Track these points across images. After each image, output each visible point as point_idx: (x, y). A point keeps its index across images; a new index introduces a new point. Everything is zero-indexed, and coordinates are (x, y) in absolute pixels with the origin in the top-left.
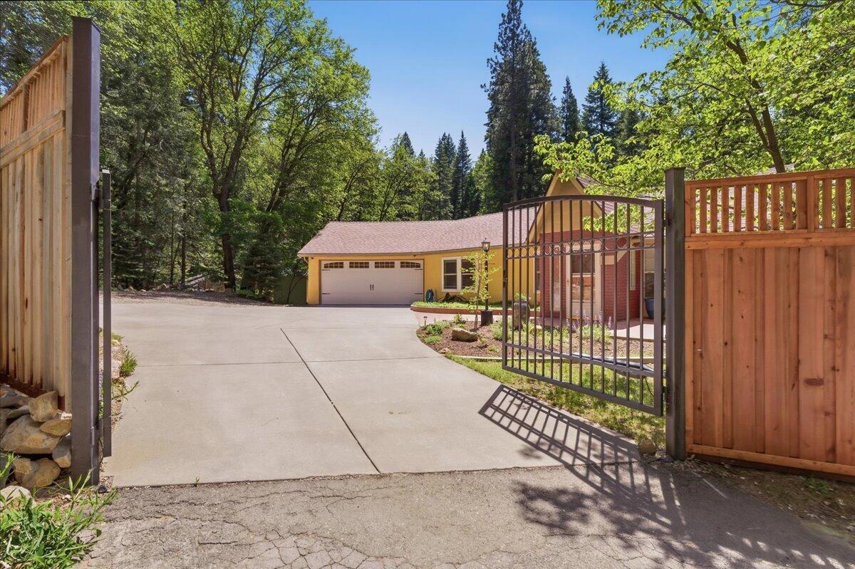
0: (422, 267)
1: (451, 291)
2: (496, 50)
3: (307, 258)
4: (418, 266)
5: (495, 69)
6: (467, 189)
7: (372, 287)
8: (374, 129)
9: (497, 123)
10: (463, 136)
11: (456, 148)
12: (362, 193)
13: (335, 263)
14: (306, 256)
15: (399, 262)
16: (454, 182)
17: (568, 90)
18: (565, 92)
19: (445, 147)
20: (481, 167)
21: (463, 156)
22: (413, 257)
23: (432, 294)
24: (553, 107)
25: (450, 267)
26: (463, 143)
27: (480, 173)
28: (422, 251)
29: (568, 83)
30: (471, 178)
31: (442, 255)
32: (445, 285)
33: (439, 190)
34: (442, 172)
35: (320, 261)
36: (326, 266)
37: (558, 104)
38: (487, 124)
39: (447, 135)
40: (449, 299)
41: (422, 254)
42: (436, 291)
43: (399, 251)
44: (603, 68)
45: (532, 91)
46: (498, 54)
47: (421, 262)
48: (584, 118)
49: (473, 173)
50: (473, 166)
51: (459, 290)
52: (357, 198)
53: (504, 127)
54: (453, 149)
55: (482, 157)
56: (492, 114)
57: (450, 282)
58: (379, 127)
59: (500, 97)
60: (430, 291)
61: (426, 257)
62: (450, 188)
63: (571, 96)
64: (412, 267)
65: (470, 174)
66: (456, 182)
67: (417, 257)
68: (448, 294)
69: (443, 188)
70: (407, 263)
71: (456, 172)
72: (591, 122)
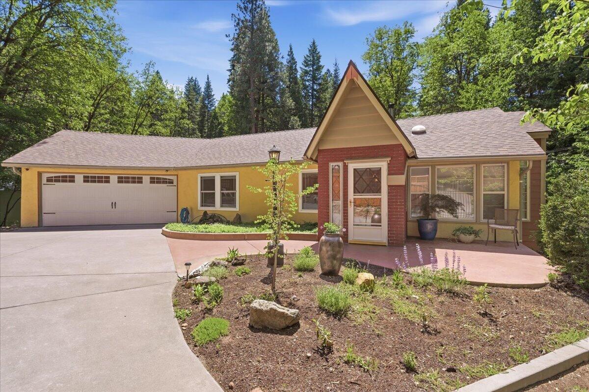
0: (175, 183)
1: (209, 209)
2: (239, 9)
3: (19, 169)
4: (171, 182)
5: (238, 24)
6: (212, 122)
7: (114, 205)
8: (123, 48)
9: (239, 68)
10: (208, 79)
11: (203, 90)
12: (112, 113)
13: (63, 177)
14: (18, 166)
15: (149, 177)
16: (200, 115)
17: (291, 54)
18: (289, 55)
19: (192, 87)
20: (223, 105)
21: (208, 95)
22: (164, 173)
23: (188, 213)
24: (282, 63)
25: (208, 183)
26: (208, 84)
27: (223, 110)
28: (175, 166)
29: (291, 49)
30: (216, 114)
31: (198, 171)
32: (202, 202)
33: (189, 119)
34: (191, 105)
35: (40, 174)
36: (49, 180)
37: (285, 62)
38: (230, 70)
39: (194, 78)
40: (207, 219)
41: (176, 169)
42: (192, 209)
43: (148, 165)
44: (314, 43)
45: (268, 48)
46: (240, 13)
47: (174, 178)
48: (301, 77)
49: (217, 109)
50: (216, 105)
51: (218, 207)
52: (107, 116)
53: (244, 73)
54: (199, 90)
55: (224, 97)
56: (234, 61)
57: (208, 199)
58: (128, 47)
59: (242, 48)
60: (186, 210)
61: (180, 173)
62: (198, 119)
63: (293, 59)
64: (164, 182)
65: (215, 110)
66: (202, 115)
67: (168, 173)
68: (205, 213)
69: (191, 118)
70: (157, 178)
71: (202, 108)
72: (305, 81)
